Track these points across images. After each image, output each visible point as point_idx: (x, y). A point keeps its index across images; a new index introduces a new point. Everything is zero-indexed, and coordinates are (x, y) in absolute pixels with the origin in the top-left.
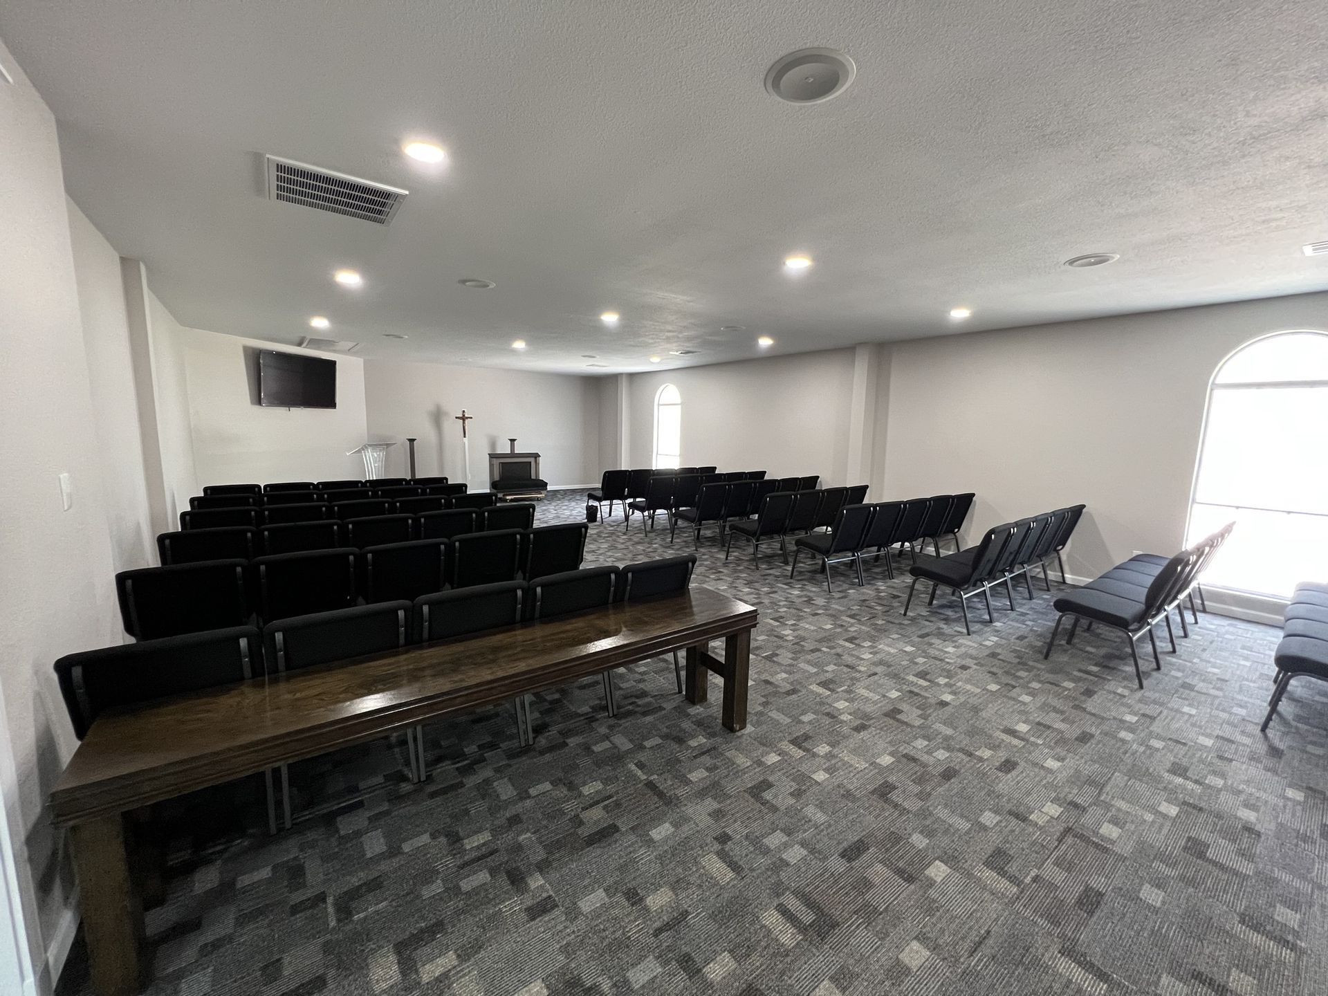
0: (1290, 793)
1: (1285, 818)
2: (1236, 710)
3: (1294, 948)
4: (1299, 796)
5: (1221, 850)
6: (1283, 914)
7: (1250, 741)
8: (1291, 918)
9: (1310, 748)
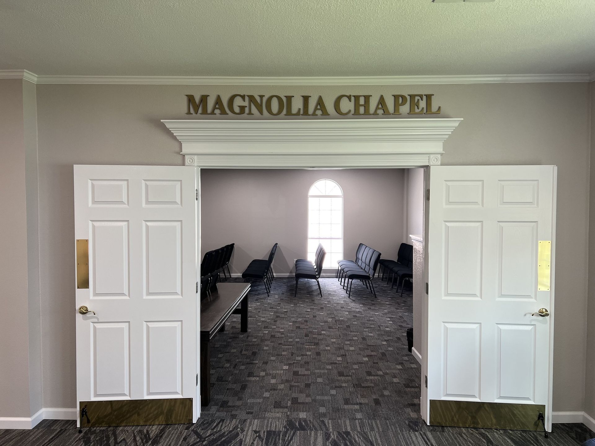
0: (360, 305)
1: (363, 309)
2: (342, 296)
3: (375, 321)
4: (362, 305)
5: (358, 315)
6: (371, 319)
7: (348, 300)
8: (373, 319)
9: (358, 298)
